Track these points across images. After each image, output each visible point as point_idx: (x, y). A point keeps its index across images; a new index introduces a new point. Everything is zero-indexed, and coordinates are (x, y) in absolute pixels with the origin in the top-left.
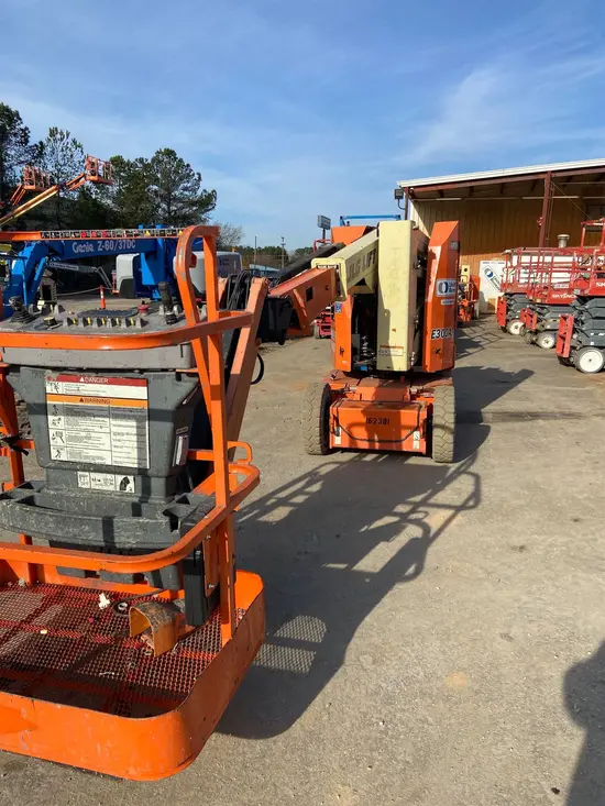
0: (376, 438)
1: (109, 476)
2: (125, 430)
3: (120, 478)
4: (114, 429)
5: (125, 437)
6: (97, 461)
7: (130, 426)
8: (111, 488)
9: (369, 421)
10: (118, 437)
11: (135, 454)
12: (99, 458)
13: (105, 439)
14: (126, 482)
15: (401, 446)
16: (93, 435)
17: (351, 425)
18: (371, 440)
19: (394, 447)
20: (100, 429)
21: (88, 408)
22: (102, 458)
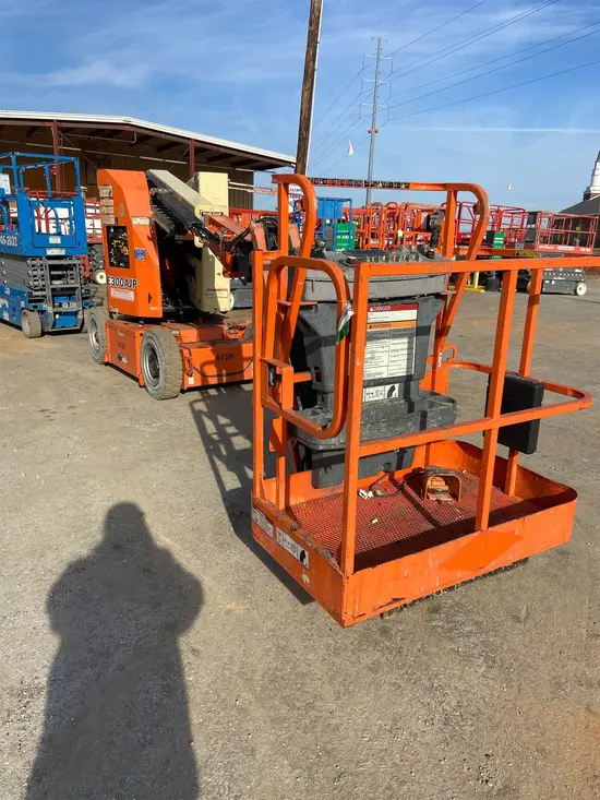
0: (224, 372)
1: (380, 388)
2: (399, 347)
3: (388, 387)
4: (392, 347)
5: (399, 353)
6: (377, 377)
7: (402, 344)
8: (381, 397)
9: (217, 358)
10: (394, 353)
11: (404, 365)
12: (377, 374)
13: (385, 358)
14: (393, 389)
15: (243, 376)
16: (376, 355)
17: (203, 365)
18: (220, 376)
19: (238, 378)
20: (382, 350)
21: (375, 333)
22: (381, 373)
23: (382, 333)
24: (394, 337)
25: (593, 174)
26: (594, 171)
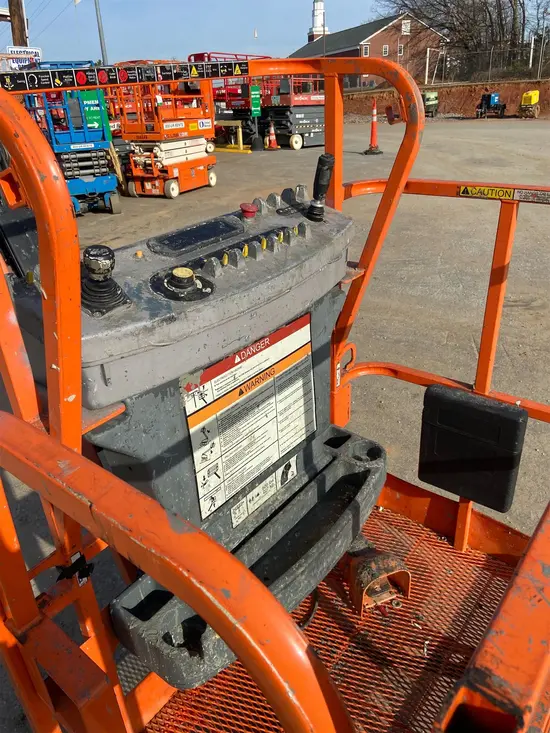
1: (269, 480)
3: (280, 471)
5: (292, 409)
7: (294, 393)
8: (272, 492)
10: (285, 414)
11: (301, 423)
12: (264, 463)
13: (272, 430)
14: (288, 468)
20: (265, 420)
21: (250, 399)
22: (268, 459)
23: (261, 392)
24: (282, 388)
25: (313, 15)
26: (313, 11)
